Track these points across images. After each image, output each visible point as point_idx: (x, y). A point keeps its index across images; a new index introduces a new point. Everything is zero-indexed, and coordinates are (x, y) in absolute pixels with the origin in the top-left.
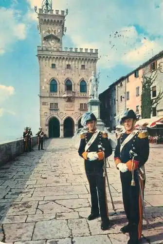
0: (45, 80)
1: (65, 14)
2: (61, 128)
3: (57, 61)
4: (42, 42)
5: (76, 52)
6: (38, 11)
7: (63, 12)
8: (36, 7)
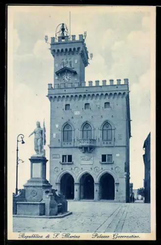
0: (57, 126)
1: (84, 38)
2: (76, 187)
3: (73, 101)
4: (54, 78)
5: (97, 86)
6: (50, 41)
7: (81, 36)
8: (46, 37)
